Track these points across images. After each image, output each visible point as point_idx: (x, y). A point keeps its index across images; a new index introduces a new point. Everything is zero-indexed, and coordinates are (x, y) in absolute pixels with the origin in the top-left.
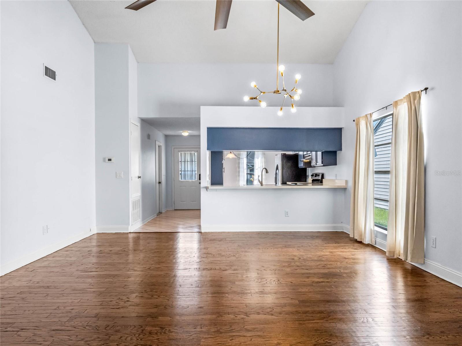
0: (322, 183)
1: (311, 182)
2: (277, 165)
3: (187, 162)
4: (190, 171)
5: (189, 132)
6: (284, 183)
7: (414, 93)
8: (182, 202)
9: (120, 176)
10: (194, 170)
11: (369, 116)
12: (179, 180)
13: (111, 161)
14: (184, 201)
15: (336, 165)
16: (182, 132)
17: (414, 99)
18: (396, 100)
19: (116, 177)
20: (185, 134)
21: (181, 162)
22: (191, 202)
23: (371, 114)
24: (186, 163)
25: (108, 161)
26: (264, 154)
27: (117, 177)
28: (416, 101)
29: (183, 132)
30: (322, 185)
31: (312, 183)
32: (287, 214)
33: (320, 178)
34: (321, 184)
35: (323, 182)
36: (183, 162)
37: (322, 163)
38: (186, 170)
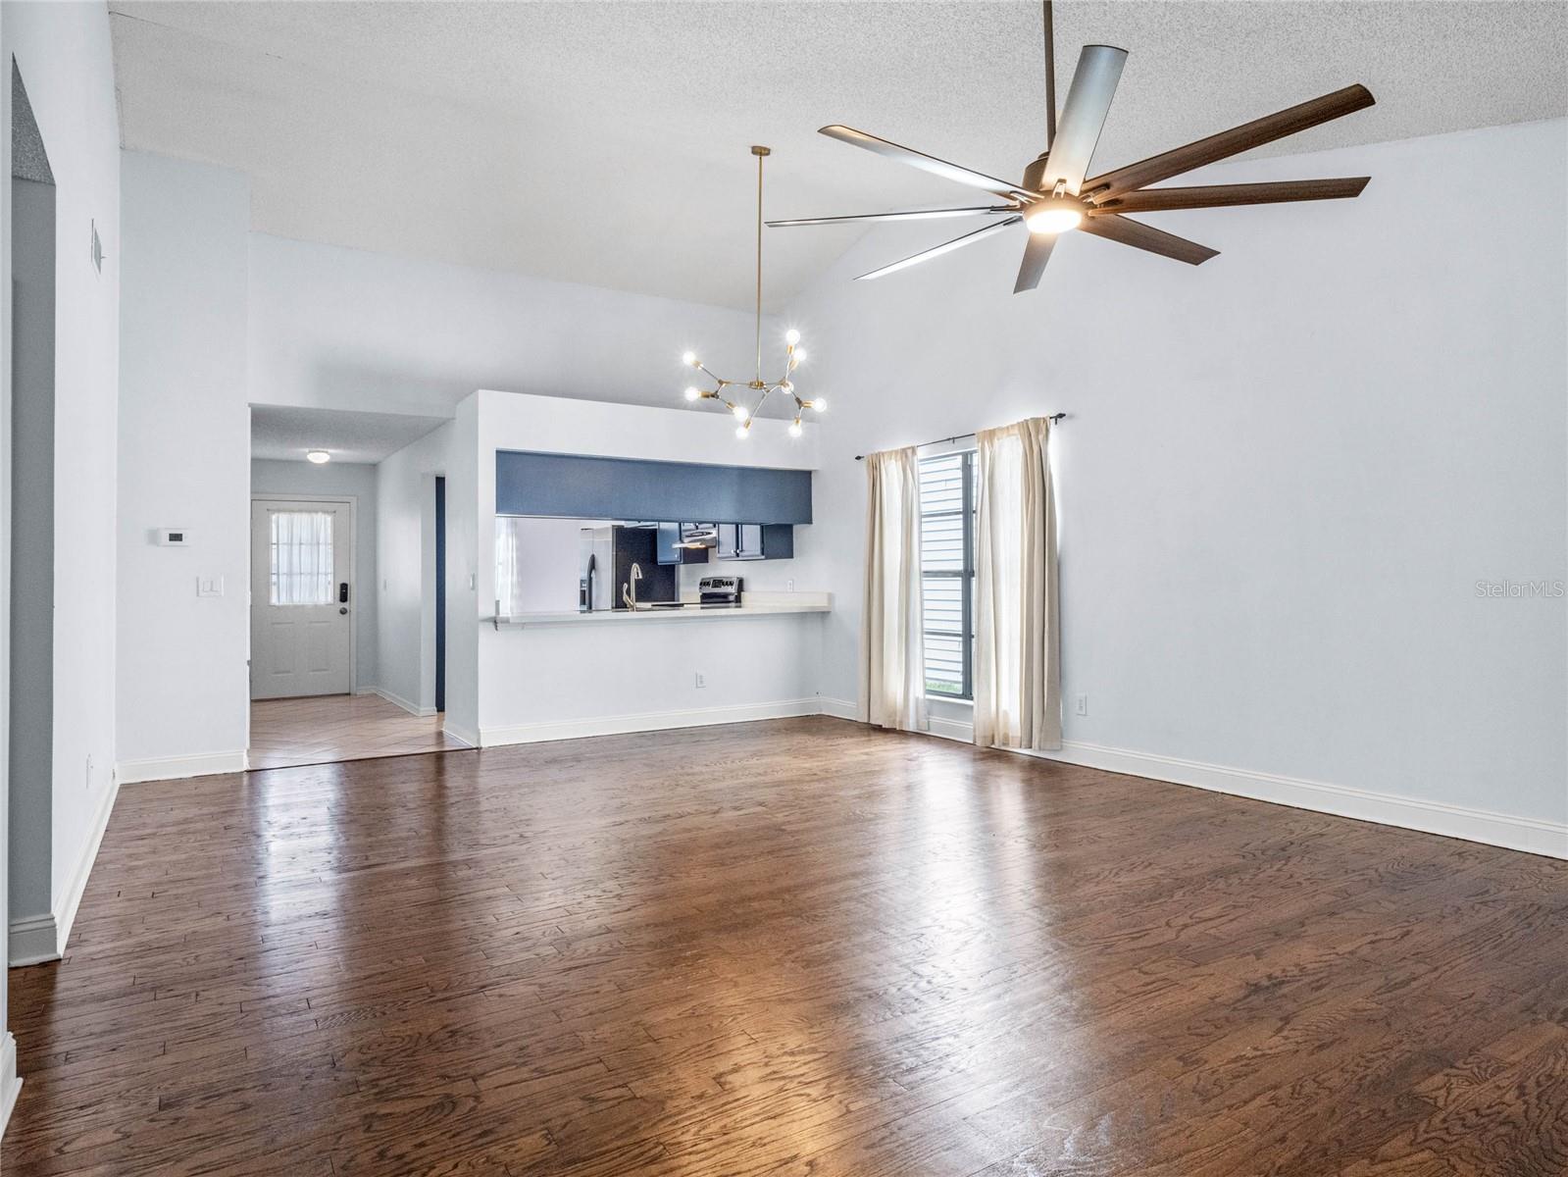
0: (740, 602)
1: (699, 601)
2: (593, 556)
3: (301, 544)
4: (311, 574)
5: (330, 451)
6: (620, 605)
7: (1036, 421)
8: (276, 673)
9: (211, 590)
10: (322, 570)
11: (909, 452)
12: (268, 602)
13: (181, 540)
14: (288, 672)
15: (792, 557)
16: (307, 450)
17: (1038, 433)
18: (992, 428)
19: (198, 595)
20: (319, 457)
21: (278, 544)
22: (311, 673)
23: (913, 449)
24: (296, 549)
25: (170, 540)
26: (516, 523)
27: (201, 593)
28: (1041, 437)
29: (310, 452)
30: (740, 607)
31: (702, 603)
32: (701, 682)
33: (732, 590)
34: (738, 604)
35: (742, 600)
36: (285, 547)
37: (763, 554)
38: (296, 570)
